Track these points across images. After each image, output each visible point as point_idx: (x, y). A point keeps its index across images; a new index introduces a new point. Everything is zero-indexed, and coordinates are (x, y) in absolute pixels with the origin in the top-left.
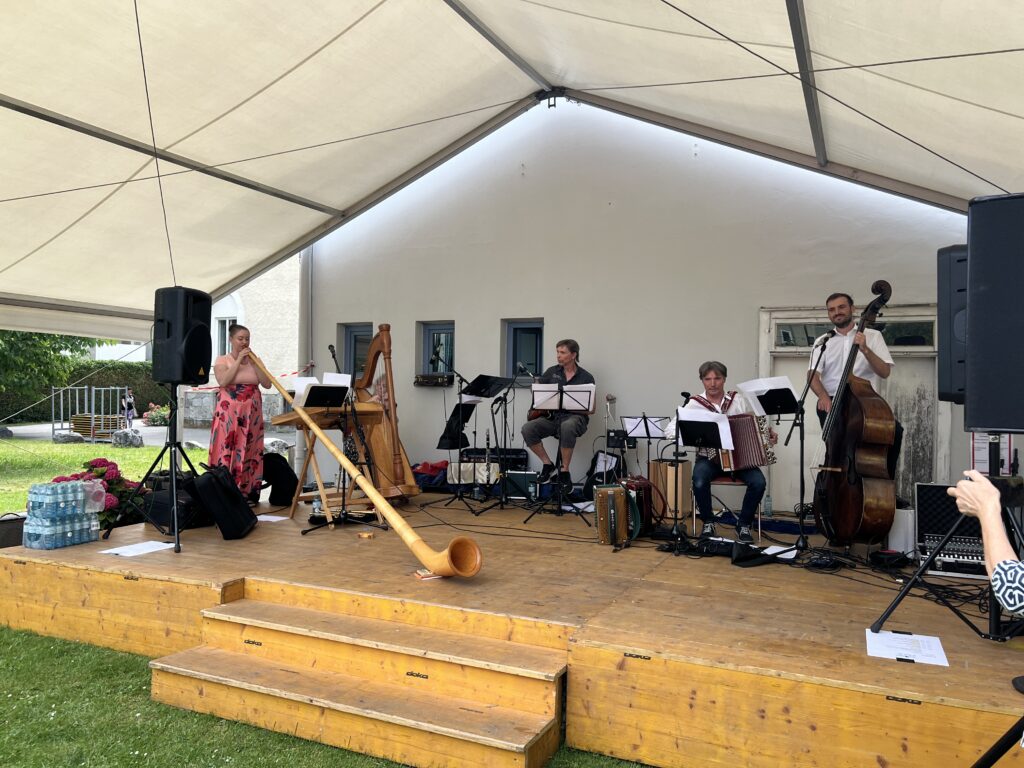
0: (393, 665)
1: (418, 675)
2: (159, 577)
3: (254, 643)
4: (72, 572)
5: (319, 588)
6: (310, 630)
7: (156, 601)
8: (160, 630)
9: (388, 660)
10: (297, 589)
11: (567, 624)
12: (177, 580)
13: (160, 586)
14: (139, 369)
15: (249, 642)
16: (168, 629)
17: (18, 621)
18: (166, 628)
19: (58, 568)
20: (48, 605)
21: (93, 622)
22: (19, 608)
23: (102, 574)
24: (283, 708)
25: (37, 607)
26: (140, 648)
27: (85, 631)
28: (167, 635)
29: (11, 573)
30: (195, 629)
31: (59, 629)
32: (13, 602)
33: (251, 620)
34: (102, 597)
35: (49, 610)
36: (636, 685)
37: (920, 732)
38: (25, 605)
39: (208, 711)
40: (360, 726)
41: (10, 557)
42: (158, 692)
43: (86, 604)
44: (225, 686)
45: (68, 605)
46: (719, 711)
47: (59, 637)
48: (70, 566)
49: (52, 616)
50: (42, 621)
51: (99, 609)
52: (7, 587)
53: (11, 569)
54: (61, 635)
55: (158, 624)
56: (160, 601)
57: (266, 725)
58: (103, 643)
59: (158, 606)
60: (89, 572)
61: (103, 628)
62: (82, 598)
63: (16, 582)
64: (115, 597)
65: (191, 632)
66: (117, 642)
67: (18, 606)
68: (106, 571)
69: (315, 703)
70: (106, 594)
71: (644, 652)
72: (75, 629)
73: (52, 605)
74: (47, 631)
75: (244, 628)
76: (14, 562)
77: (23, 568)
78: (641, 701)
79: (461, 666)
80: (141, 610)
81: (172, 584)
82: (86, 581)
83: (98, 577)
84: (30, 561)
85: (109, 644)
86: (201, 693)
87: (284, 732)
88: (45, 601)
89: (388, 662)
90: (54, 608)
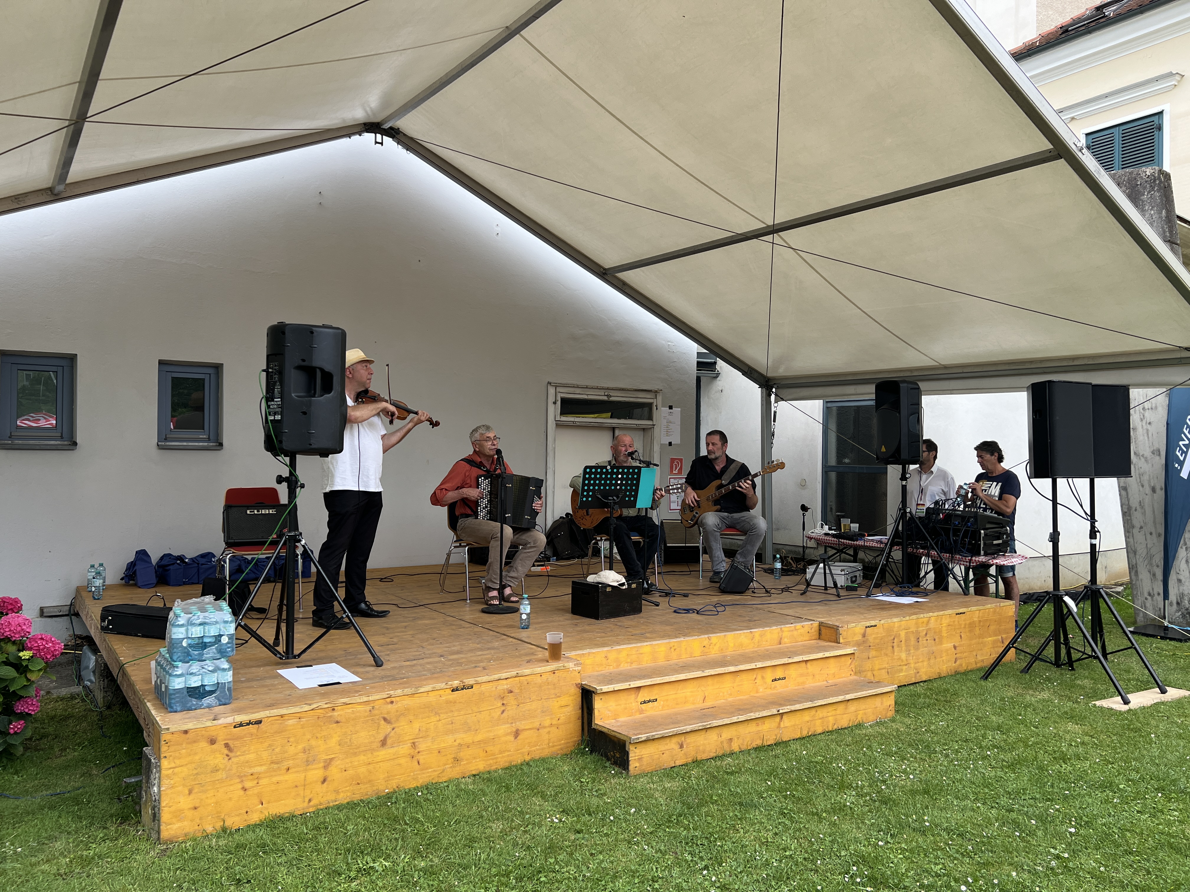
1: (779, 679)
2: (504, 675)
3: (649, 701)
5: (639, 645)
6: (703, 671)
7: (500, 704)
8: (507, 734)
9: (760, 674)
12: (527, 671)
13: (503, 686)
15: (645, 702)
16: (517, 730)
17: (247, 812)
18: (514, 730)
19: (333, 710)
20: (313, 767)
21: (403, 761)
22: (248, 792)
23: (416, 695)
24: (752, 728)
25: (290, 778)
26: (479, 766)
27: (388, 777)
28: (516, 738)
29: (227, 745)
30: (551, 719)
31: (337, 792)
32: (232, 788)
33: (650, 680)
34: (416, 725)
35: (316, 773)
36: (871, 644)
37: (965, 627)
38: (263, 782)
39: (690, 760)
40: (807, 717)
41: (222, 721)
42: (637, 765)
43: (389, 741)
44: (706, 729)
45: (355, 754)
46: (903, 645)
47: (337, 803)
48: (359, 701)
49: (322, 779)
50: (302, 793)
51: (412, 741)
52: (216, 770)
53: (225, 740)
54: (343, 798)
55: (503, 729)
56: (505, 702)
57: (740, 748)
58: (421, 781)
59: (503, 708)
60: (393, 699)
61: (418, 763)
62: (381, 737)
63: (239, 755)
64: (438, 718)
65: (547, 723)
66: (443, 771)
67: (245, 790)
68: (422, 690)
69: (781, 712)
70: (422, 719)
71: (873, 623)
72: (370, 781)
73: (322, 765)
74: (312, 803)
75: (639, 691)
76: (235, 727)
77: (255, 731)
78: (873, 653)
79: (806, 661)
80: (479, 722)
81: (521, 678)
82: (388, 713)
83: (408, 702)
84: (269, 715)
85: (431, 778)
86: (681, 746)
87: (756, 746)
88: (308, 762)
89: (759, 677)
90: (326, 767)
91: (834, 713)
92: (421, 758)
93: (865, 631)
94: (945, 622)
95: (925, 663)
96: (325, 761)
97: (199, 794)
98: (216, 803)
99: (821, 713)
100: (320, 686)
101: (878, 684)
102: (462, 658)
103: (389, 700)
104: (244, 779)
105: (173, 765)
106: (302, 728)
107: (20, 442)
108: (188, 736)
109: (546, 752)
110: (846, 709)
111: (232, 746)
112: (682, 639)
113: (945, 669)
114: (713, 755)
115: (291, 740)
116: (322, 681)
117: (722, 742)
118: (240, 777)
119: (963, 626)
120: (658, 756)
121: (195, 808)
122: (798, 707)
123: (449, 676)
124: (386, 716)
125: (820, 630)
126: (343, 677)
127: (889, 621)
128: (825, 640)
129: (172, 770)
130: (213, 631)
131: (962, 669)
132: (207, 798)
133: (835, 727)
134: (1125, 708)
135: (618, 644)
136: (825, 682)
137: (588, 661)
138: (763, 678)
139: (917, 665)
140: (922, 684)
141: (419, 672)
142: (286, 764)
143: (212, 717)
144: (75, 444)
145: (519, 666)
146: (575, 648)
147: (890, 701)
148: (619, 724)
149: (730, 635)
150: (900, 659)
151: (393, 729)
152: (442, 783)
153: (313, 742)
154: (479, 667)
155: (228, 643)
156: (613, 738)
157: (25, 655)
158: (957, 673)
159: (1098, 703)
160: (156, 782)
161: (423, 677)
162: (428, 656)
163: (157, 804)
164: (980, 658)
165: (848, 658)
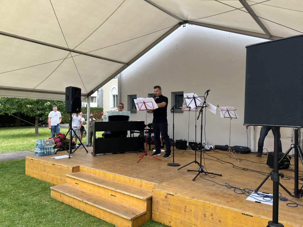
0: (108, 192)
1: (113, 196)
2: (59, 165)
3: (77, 184)
4: (42, 162)
6: (89, 181)
7: (59, 171)
9: (106, 191)
10: (91, 169)
11: (155, 184)
12: (63, 166)
13: (59, 167)
14: (95, 109)
16: (61, 179)
24: (77, 202)
26: (56, 183)
27: (45, 178)
29: (30, 162)
34: (48, 169)
36: (170, 203)
39: (62, 201)
40: (94, 209)
42: (52, 195)
44: (65, 195)
45: (41, 171)
46: (193, 213)
50: (36, 175)
51: (47, 172)
52: (29, 166)
54: (40, 179)
55: (59, 177)
57: (74, 206)
60: (45, 163)
61: (48, 177)
68: (49, 162)
71: (172, 193)
74: (37, 178)
75: (75, 180)
76: (31, 159)
78: (171, 208)
79: (123, 194)
80: (56, 173)
86: (61, 196)
87: (78, 209)
90: (38, 172)
93: (167, 196)
99: (99, 211)
106: (36, 163)
108: (27, 159)
114: (67, 203)
118: (31, 168)
120: (56, 195)
122: (89, 203)
147: (129, 224)
150: (190, 219)
151: (45, 169)
153: (37, 166)
165: (143, 201)
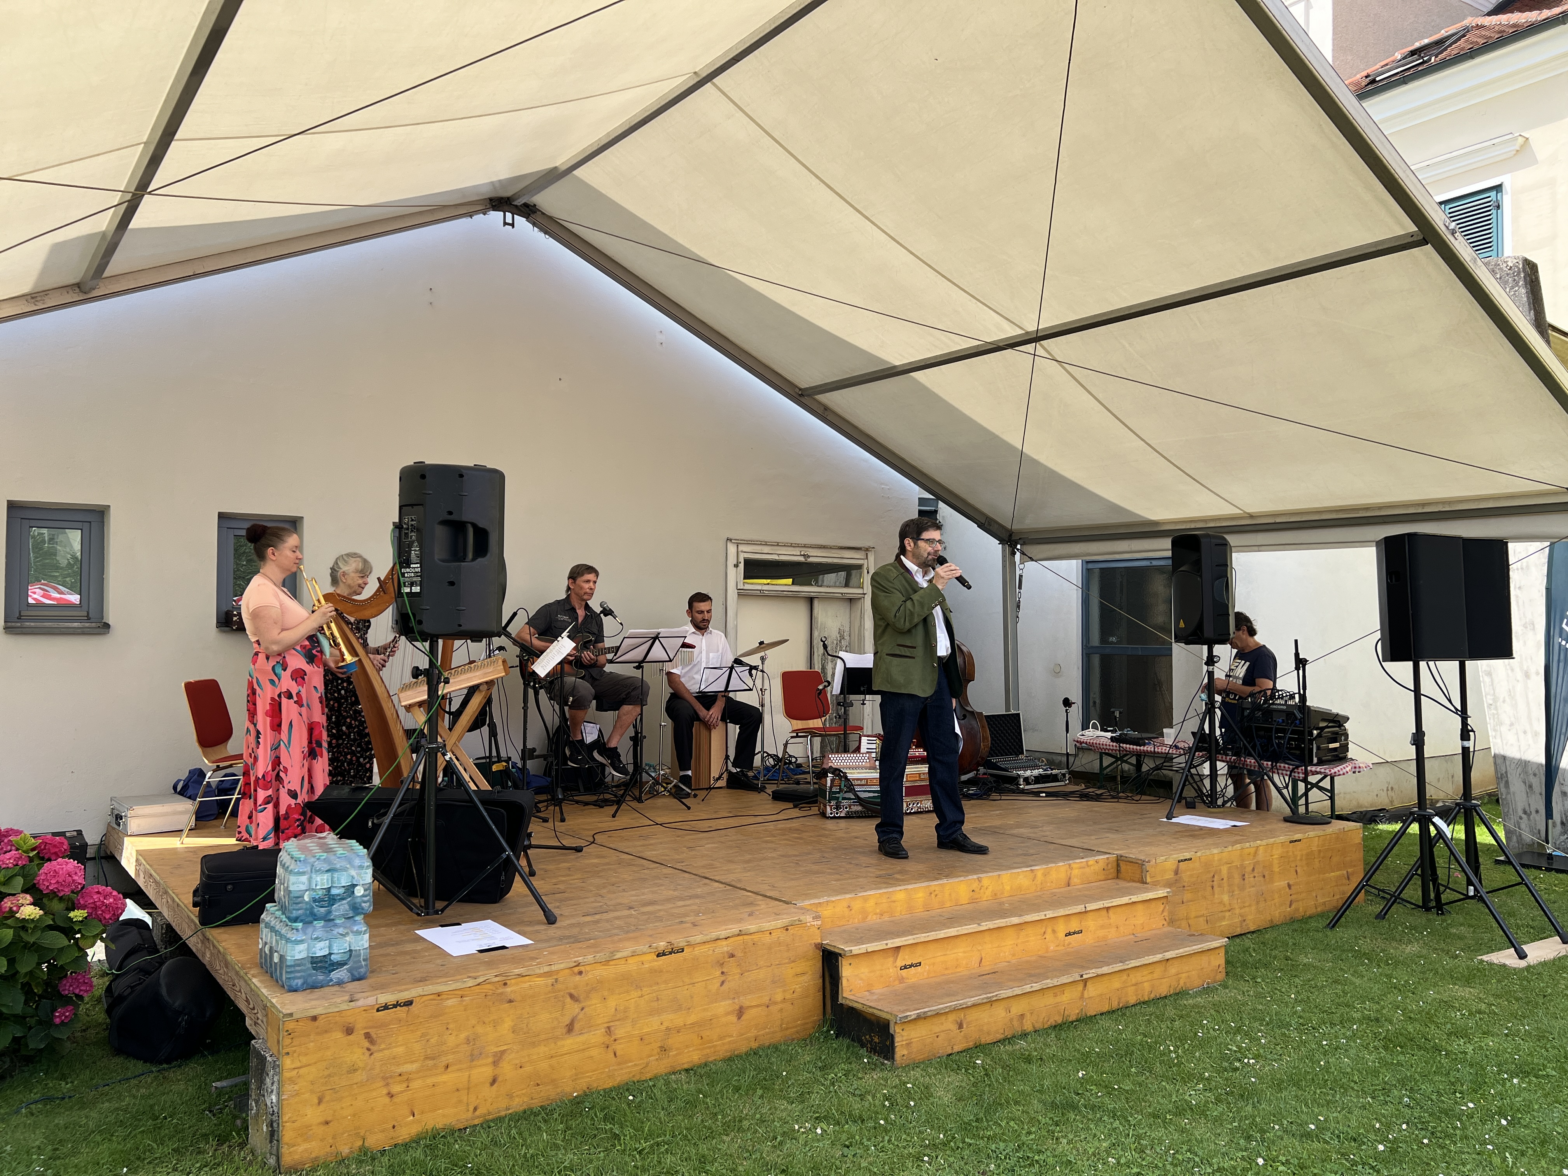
1: (1074, 933)
2: (724, 934)
5: (891, 890)
6: (979, 924)
7: (718, 973)
8: (728, 1014)
9: (1048, 928)
10: (866, 899)
12: (752, 928)
13: (724, 947)
15: (905, 967)
16: (741, 1008)
17: (394, 1127)
18: (737, 1007)
19: (505, 984)
20: (481, 1062)
21: (594, 1052)
22: (395, 1100)
23: (611, 963)
24: (1049, 1000)
25: (448, 1079)
26: (693, 1057)
27: (576, 1075)
28: (739, 1018)
29: (367, 1036)
30: (784, 991)
31: (510, 1096)
32: (374, 1094)
33: (910, 937)
34: (612, 1003)
35: (484, 1071)
36: (1185, 884)
37: (1301, 860)
38: (415, 1085)
39: (971, 1044)
40: (1116, 983)
41: (360, 1003)
42: (905, 1052)
43: (577, 1026)
44: (991, 1002)
45: (534, 1045)
46: (1226, 885)
47: (510, 1111)
48: (538, 971)
49: (491, 1080)
50: (465, 1099)
51: (606, 1025)
52: (353, 1070)
53: (365, 1028)
54: (518, 1104)
55: (723, 1007)
56: (725, 970)
57: (1034, 1027)
58: (619, 1079)
59: (723, 978)
60: (582, 968)
61: (615, 1054)
62: (567, 1020)
63: (384, 1049)
64: (640, 993)
65: (779, 997)
66: (647, 1064)
67: (391, 1095)
68: (619, 955)
69: (1085, 977)
70: (619, 994)
71: (1187, 855)
72: (553, 1081)
73: (491, 1060)
74: (477, 1113)
75: (898, 952)
76: (378, 1010)
77: (404, 1015)
78: (1187, 896)
79: (1108, 909)
80: (692, 997)
81: (746, 937)
82: (576, 987)
83: (601, 972)
84: (422, 993)
85: (631, 1075)
86: (960, 1026)
87: (1054, 1024)
88: (473, 1057)
89: (1049, 930)
90: (495, 1063)
91: (1149, 977)
92: (618, 1047)
93: (1178, 867)
94: (1277, 852)
95: (1253, 908)
96: (495, 1054)
97: (332, 1104)
98: (354, 1115)
99: (1135, 977)
100: (481, 951)
101: (1201, 936)
102: (660, 910)
103: (576, 970)
104: (390, 1081)
105: (298, 1064)
106: (465, 1010)
107: (32, 624)
108: (317, 1023)
109: (778, 1037)
110: (1165, 971)
111: (374, 1036)
112: (945, 881)
113: (1277, 915)
114: (1000, 1037)
115: (450, 1026)
116: (481, 946)
117: (1011, 1020)
118: (384, 1078)
119: (1299, 858)
120: (931, 1040)
121: (327, 1123)
122: (1105, 970)
123: (651, 936)
124: (572, 991)
125: (1118, 865)
126: (507, 939)
127: (1208, 852)
128: (1125, 880)
129: (296, 1071)
130: (344, 881)
131: (1299, 915)
132: (342, 1108)
133: (1152, 996)
134: (1523, 964)
135: (863, 888)
136: (1132, 936)
137: (826, 912)
138: (1054, 931)
139: (1243, 911)
140: (1249, 936)
141: (608, 930)
142: (444, 1060)
143: (347, 998)
144: (107, 626)
145: (741, 920)
146: (807, 896)
147: (1219, 960)
148: (875, 997)
149: (1006, 875)
150: (1221, 902)
151: (582, 1009)
152: (646, 1081)
153: (480, 1029)
154: (685, 922)
155: (363, 896)
156: (869, 1017)
157: (77, 915)
158: (1293, 921)
159: (1485, 958)
160: (274, 1087)
161: (616, 938)
162: (611, 908)
163: (274, 1118)
164: (1321, 900)
165: (1160, 903)
